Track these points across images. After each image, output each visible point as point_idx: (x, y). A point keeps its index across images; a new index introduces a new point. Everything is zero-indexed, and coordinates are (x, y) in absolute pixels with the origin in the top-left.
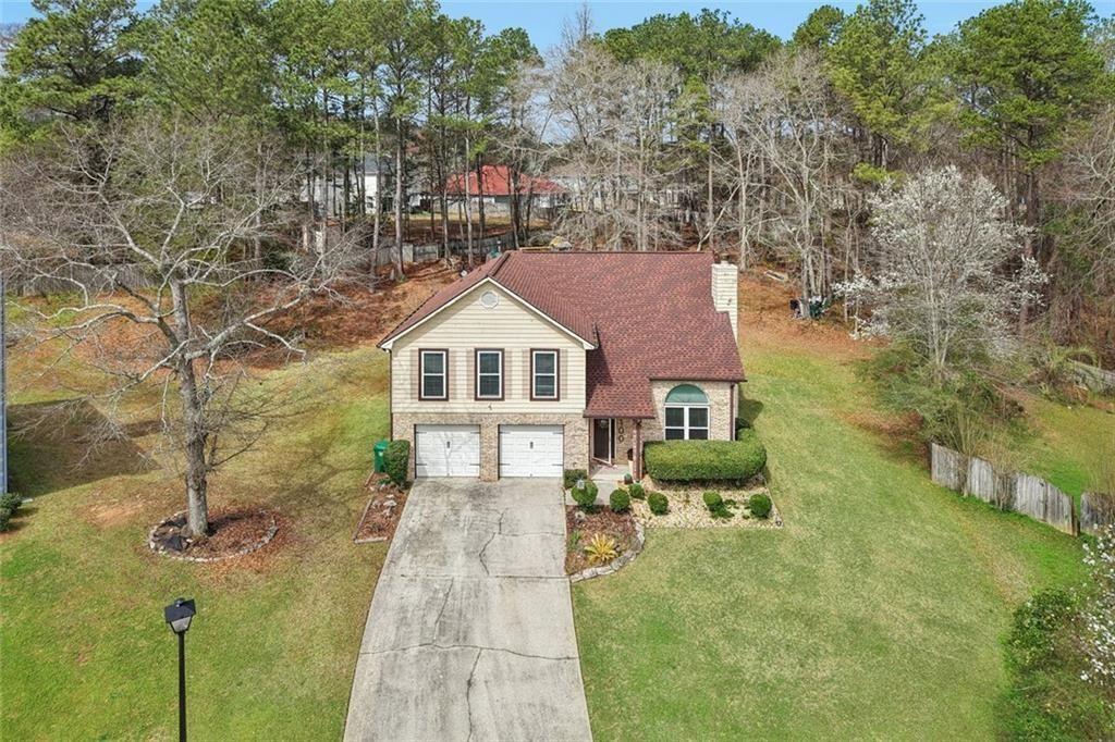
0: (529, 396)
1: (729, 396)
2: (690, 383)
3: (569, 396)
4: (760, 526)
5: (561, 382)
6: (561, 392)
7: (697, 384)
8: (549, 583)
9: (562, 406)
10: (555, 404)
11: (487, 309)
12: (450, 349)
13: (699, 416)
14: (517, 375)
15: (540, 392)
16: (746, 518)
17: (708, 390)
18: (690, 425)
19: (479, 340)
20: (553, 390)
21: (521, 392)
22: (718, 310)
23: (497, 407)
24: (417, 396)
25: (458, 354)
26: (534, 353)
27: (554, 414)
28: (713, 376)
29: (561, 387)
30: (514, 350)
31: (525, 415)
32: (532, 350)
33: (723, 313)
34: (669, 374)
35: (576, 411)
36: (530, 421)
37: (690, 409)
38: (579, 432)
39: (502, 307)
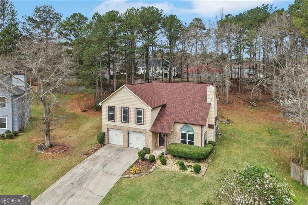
0: (135, 123)
1: (201, 131)
2: (188, 125)
3: (146, 124)
4: (195, 175)
5: (144, 119)
6: (144, 122)
7: (190, 126)
8: (115, 176)
9: (144, 127)
10: (142, 126)
11: (125, 95)
12: (116, 107)
13: (192, 137)
14: (132, 116)
15: (138, 122)
16: (191, 171)
17: (194, 128)
19: (122, 104)
20: (142, 122)
21: (133, 121)
22: (208, 102)
23: (127, 125)
24: (108, 119)
25: (117, 108)
27: (142, 129)
28: (195, 123)
29: (144, 121)
30: (132, 108)
31: (134, 128)
32: (136, 108)
33: (209, 103)
34: (181, 121)
35: (148, 129)
36: (136, 131)
37: (189, 134)
38: (149, 136)
39: (128, 95)
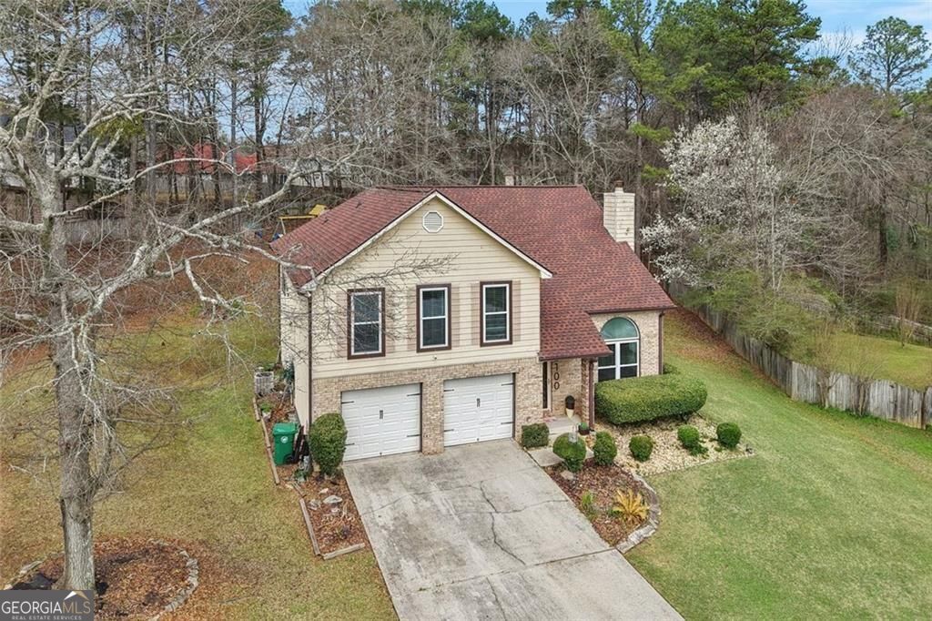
0: (478, 341)
1: (657, 326)
2: (622, 315)
3: (522, 338)
4: (735, 456)
5: (514, 321)
6: (514, 333)
7: (630, 316)
8: (598, 559)
9: (514, 350)
10: (507, 348)
11: (430, 233)
14: (465, 315)
15: (491, 335)
16: (718, 451)
18: (621, 364)
20: (505, 332)
21: (470, 337)
22: (618, 241)
23: (443, 358)
24: (345, 353)
25: (397, 295)
26: (485, 287)
27: (506, 360)
28: (644, 305)
29: (514, 327)
30: (461, 285)
31: (473, 365)
32: (482, 284)
34: (602, 307)
35: (528, 355)
36: (478, 373)
37: (621, 345)
38: (533, 380)
39: (448, 232)
